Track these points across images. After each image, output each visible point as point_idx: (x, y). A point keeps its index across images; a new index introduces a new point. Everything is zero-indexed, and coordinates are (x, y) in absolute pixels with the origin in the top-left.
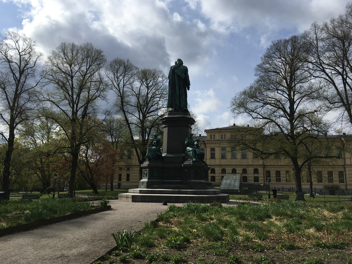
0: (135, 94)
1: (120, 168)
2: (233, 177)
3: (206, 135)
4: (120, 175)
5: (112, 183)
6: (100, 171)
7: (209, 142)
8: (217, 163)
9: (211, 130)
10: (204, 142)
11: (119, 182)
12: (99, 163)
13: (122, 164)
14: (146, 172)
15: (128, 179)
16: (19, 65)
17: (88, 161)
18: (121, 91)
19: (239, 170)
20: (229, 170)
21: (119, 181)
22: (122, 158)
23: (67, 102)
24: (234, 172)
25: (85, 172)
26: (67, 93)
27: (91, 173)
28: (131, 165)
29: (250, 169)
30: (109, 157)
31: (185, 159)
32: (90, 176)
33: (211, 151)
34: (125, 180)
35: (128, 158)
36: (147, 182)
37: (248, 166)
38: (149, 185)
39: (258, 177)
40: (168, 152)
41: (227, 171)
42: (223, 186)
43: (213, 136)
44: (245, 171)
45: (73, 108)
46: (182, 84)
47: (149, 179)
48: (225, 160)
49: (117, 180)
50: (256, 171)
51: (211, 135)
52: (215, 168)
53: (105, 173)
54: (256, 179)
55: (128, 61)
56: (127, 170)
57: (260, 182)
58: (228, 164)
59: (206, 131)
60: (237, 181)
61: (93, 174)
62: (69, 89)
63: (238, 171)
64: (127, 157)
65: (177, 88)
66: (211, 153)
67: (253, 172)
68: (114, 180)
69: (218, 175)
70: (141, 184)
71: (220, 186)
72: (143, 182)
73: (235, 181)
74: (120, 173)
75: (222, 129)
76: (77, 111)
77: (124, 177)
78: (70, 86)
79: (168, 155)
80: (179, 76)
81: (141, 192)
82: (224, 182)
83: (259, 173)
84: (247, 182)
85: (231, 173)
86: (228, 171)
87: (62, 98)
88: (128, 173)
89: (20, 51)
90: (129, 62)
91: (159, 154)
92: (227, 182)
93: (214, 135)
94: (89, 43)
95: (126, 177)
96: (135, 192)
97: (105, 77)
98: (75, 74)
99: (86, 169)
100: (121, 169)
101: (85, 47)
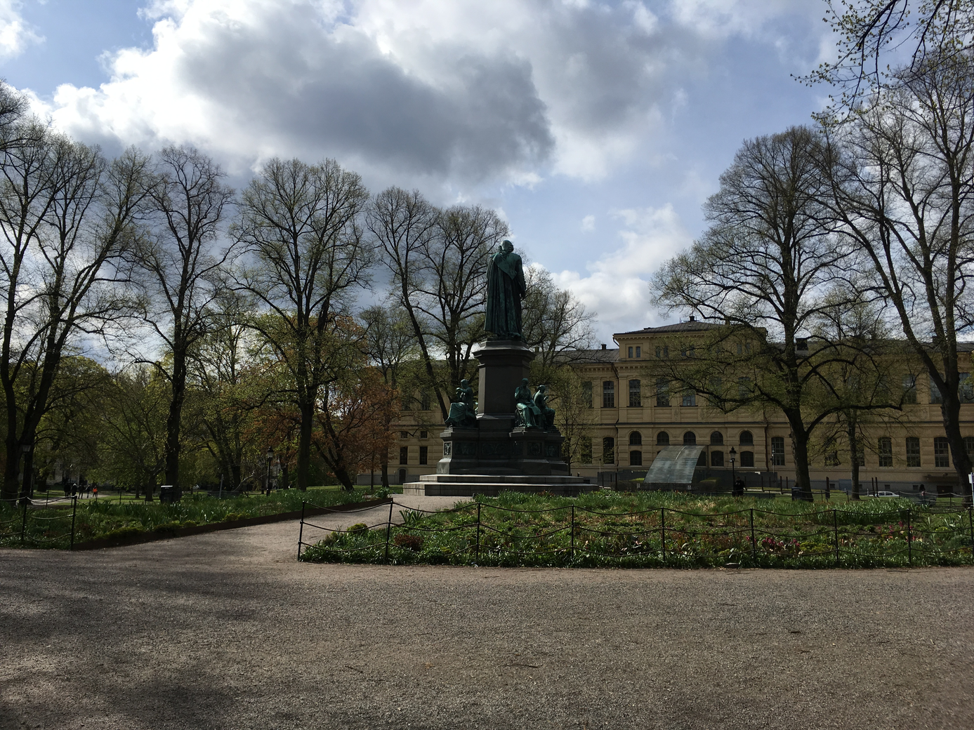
0: (432, 264)
1: (402, 432)
2: (682, 452)
3: (618, 348)
4: (404, 450)
5: (385, 469)
6: (357, 442)
7: (624, 365)
8: (646, 419)
9: (630, 333)
10: (613, 364)
11: (401, 466)
12: (355, 421)
13: (408, 421)
14: (448, 447)
15: (423, 460)
16: (187, 218)
17: (328, 416)
18: (403, 262)
19: (703, 436)
20: (676, 435)
21: (401, 463)
22: (407, 408)
23: (285, 288)
24: (689, 439)
25: (324, 444)
26: (286, 271)
27: (337, 446)
28: (430, 426)
29: (731, 432)
30: (376, 407)
31: (514, 424)
32: (334, 451)
33: (631, 387)
34: (417, 462)
35: (423, 407)
36: (451, 463)
37: (726, 426)
38: (453, 468)
39: (751, 454)
40: (486, 412)
41: (671, 439)
42: (652, 476)
43: (634, 350)
44: (717, 438)
45: (299, 304)
46: (510, 288)
47: (453, 458)
48: (666, 410)
49: (397, 462)
50: (746, 438)
51: (630, 348)
52: (642, 430)
53: (368, 446)
54: (747, 459)
55: (416, 195)
56: (422, 437)
57: (757, 465)
58: (673, 420)
59: (617, 337)
60: (690, 462)
61: (343, 449)
62: (289, 261)
63: (701, 439)
64: (420, 406)
65: (502, 295)
66: (631, 394)
67: (738, 439)
68: (391, 462)
69: (650, 448)
70: (440, 466)
71: (645, 477)
72: (444, 464)
73: (685, 464)
74: (404, 444)
75: (658, 332)
76: (308, 311)
77: (414, 454)
78: (292, 256)
79: (486, 417)
80: (504, 274)
81: (439, 479)
82: (657, 465)
83: (754, 443)
84: (723, 465)
85: (682, 443)
86: (674, 439)
87: (274, 280)
88: (424, 443)
89: (188, 188)
90: (418, 197)
91: (471, 415)
92: (664, 464)
93: (638, 348)
94: (330, 160)
95: (417, 455)
96: (431, 479)
97: (366, 229)
98: (301, 228)
99: (327, 437)
100: (405, 434)
101: (322, 168)
